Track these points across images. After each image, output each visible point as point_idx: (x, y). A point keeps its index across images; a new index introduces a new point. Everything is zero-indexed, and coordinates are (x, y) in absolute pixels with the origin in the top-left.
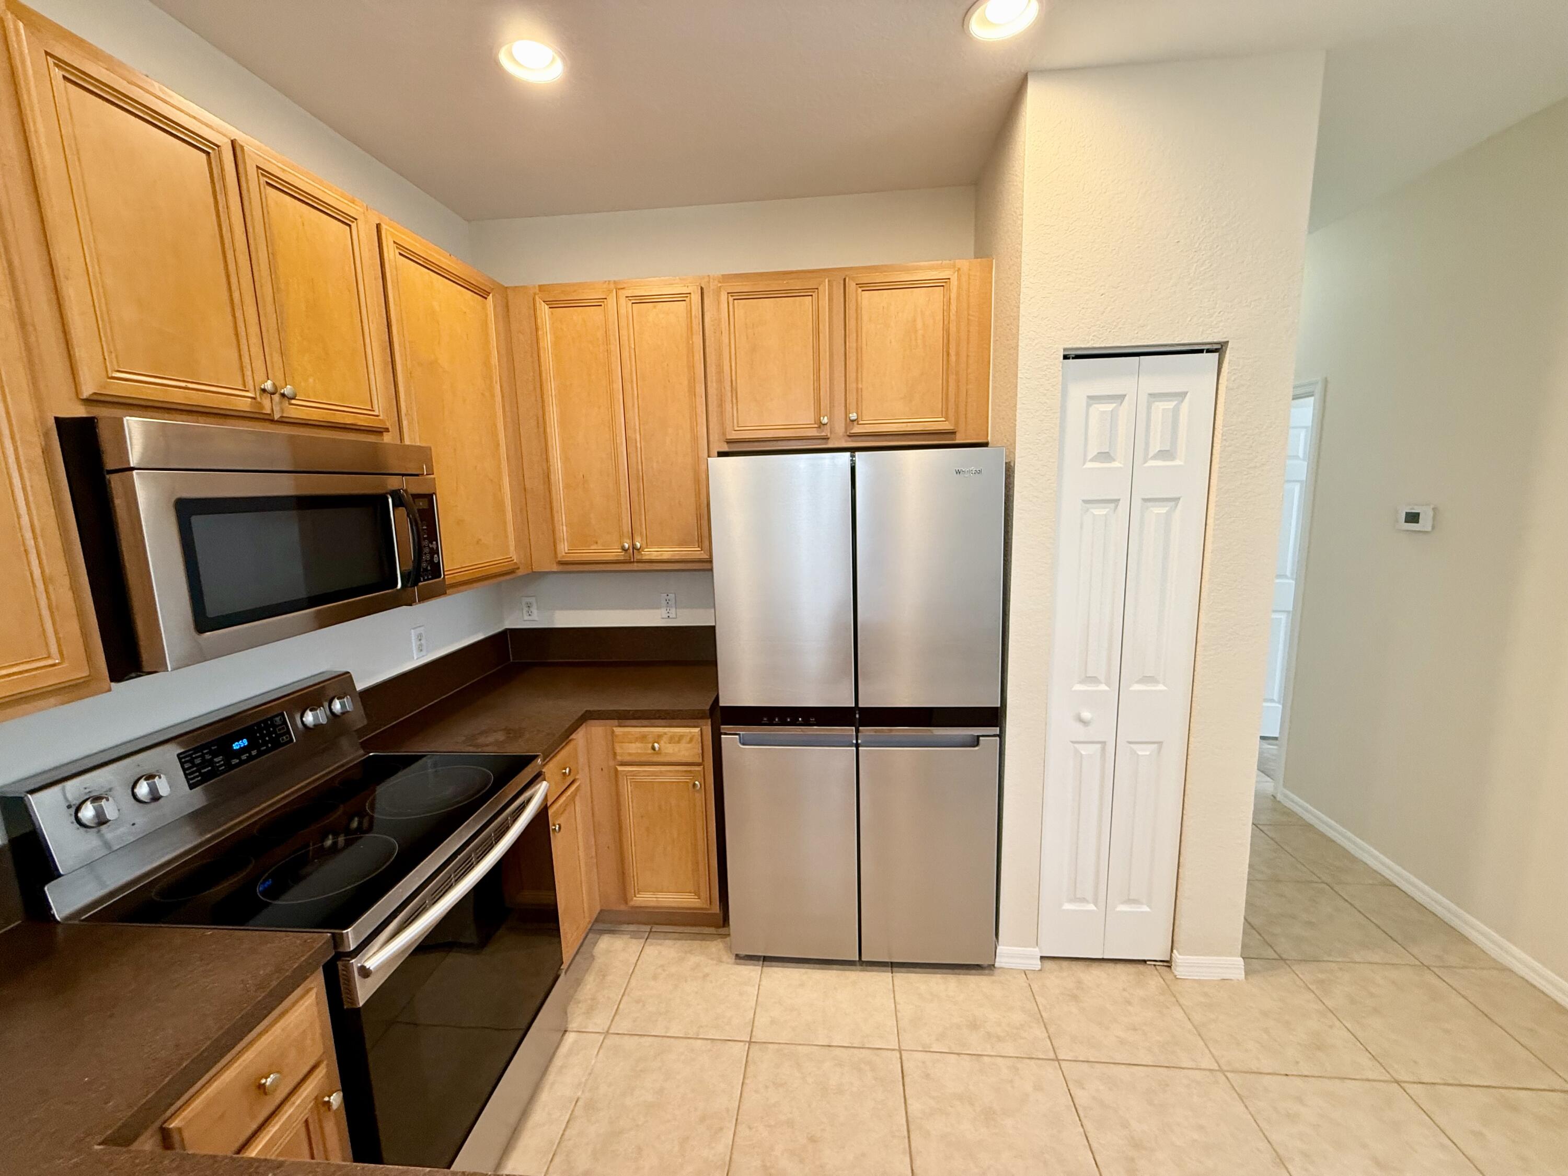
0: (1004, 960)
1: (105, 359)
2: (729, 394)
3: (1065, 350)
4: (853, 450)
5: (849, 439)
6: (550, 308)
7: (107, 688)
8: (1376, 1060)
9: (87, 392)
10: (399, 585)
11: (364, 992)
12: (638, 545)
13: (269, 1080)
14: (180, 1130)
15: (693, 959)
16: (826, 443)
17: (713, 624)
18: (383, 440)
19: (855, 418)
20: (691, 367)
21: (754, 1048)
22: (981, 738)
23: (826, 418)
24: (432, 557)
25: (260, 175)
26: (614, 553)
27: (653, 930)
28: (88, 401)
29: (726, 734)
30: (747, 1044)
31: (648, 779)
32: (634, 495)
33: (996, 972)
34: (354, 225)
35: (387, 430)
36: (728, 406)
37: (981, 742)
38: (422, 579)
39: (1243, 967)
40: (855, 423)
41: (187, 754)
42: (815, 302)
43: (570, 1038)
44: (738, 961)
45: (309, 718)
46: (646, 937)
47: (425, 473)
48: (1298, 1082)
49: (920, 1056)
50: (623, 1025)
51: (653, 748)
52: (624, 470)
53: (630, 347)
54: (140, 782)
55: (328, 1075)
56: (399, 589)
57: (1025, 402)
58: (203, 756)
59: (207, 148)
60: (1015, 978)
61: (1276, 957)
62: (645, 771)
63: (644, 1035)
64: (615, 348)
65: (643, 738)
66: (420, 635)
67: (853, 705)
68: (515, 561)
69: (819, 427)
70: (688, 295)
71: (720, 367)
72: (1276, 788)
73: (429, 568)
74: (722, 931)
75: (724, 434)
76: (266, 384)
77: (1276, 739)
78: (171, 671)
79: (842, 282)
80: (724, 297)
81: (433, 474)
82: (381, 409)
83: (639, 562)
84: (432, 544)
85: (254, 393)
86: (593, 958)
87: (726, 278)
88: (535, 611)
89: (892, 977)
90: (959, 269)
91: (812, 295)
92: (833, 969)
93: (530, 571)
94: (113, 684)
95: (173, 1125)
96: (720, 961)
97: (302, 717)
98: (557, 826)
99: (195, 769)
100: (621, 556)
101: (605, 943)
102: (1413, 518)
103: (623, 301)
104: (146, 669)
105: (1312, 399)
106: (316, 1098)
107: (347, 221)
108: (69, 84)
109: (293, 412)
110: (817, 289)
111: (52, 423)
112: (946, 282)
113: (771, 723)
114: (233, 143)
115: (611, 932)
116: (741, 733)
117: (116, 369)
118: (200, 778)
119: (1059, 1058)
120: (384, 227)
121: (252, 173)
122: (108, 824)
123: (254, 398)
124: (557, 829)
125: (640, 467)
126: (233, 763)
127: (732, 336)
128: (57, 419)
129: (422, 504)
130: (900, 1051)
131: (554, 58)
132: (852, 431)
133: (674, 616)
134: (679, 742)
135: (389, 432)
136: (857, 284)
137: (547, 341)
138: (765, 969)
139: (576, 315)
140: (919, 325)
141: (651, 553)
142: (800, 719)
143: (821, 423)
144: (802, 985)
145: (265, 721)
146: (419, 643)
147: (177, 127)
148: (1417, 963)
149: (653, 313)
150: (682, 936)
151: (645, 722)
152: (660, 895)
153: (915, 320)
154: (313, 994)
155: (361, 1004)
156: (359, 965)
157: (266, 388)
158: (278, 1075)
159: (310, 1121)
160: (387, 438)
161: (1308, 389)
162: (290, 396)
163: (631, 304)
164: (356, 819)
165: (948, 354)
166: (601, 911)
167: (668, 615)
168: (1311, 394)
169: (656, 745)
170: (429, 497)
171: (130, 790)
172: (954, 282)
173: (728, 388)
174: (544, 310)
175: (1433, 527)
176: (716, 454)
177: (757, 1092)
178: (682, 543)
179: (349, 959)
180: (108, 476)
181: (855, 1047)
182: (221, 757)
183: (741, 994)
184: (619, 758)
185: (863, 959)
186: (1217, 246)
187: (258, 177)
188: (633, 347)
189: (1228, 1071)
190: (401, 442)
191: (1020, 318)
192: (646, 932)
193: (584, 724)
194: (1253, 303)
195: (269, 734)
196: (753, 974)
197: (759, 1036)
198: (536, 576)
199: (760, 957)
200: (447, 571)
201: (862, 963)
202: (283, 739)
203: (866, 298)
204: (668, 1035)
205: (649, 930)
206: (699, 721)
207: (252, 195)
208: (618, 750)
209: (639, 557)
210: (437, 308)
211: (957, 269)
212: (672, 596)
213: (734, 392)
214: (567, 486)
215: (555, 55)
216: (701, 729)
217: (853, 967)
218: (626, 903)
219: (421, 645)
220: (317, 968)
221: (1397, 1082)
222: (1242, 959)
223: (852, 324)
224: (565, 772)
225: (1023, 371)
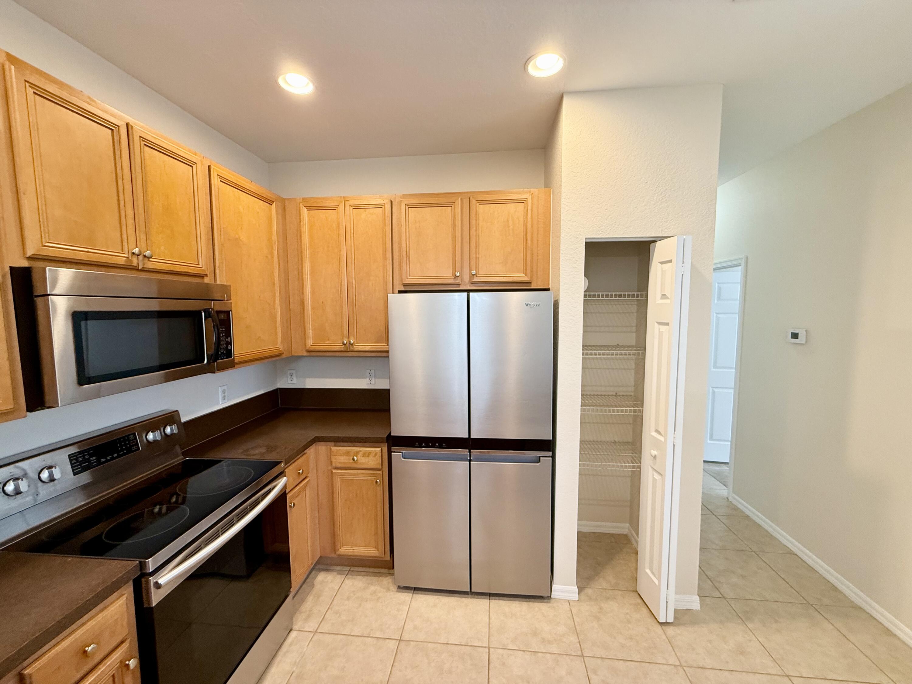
0: (556, 593)
1: (42, 236)
2: (405, 259)
3: (586, 238)
4: (468, 291)
5: (472, 285)
6: (308, 210)
7: (24, 415)
8: (776, 662)
9: (29, 253)
10: (206, 362)
11: (156, 598)
12: (352, 342)
13: (90, 648)
14: (30, 676)
15: (372, 588)
16: (459, 287)
17: (389, 388)
18: (204, 281)
19: (475, 273)
20: (384, 244)
21: (403, 644)
22: (541, 458)
23: (458, 273)
24: (227, 346)
25: (141, 141)
26: (338, 346)
27: (351, 570)
28: (29, 258)
29: (394, 452)
30: (398, 641)
31: (351, 478)
32: (350, 313)
33: (552, 601)
34: (194, 166)
35: (206, 275)
36: (404, 265)
37: (541, 460)
38: (220, 358)
39: (699, 601)
40: (475, 276)
41: (75, 455)
42: (453, 210)
43: (293, 634)
44: (399, 590)
45: (151, 436)
46: (346, 574)
47: (226, 299)
48: (727, 673)
49: (500, 651)
50: (325, 627)
51: (353, 459)
52: (345, 299)
53: (351, 232)
54: (44, 470)
55: (130, 647)
56: (205, 364)
57: (564, 267)
58: (84, 456)
59: (112, 127)
60: (563, 605)
61: (721, 596)
62: (348, 473)
63: (337, 634)
64: (342, 232)
65: (348, 454)
66: (224, 390)
67: (468, 437)
68: (281, 349)
69: (455, 278)
70: (384, 205)
71: (400, 244)
72: (728, 494)
73: (225, 352)
74: (391, 571)
75: (402, 280)
76: (135, 250)
77: (727, 463)
78: (61, 406)
79: (468, 199)
80: (403, 206)
81: (231, 300)
82: (203, 265)
83: (352, 351)
84: (228, 339)
85: (128, 255)
86: (313, 586)
87: (405, 196)
88: (295, 378)
89: (489, 602)
90: (532, 194)
91: (451, 206)
92: (454, 597)
93: (291, 355)
94: (28, 413)
95: (26, 672)
96: (388, 590)
97: (146, 435)
98: (293, 504)
99: (78, 464)
100: (342, 348)
101: (322, 577)
102: (795, 336)
103: (348, 207)
104: (47, 405)
105: (740, 268)
106: (121, 662)
107: (190, 164)
108: (36, 96)
109: (150, 265)
110: (455, 203)
111: (8, 269)
112: (525, 201)
113: (421, 446)
114: (127, 125)
115: (327, 570)
116: (404, 452)
117: (48, 241)
118: (80, 469)
119: (584, 655)
120: (212, 167)
121: (137, 139)
122: (22, 494)
123: (128, 258)
124: (292, 505)
125: (355, 298)
126: (102, 461)
127: (407, 227)
128: (11, 268)
129: (222, 316)
130: (489, 648)
131: (308, 83)
132: (473, 281)
133: (374, 383)
134: (368, 456)
135: (207, 276)
136: (476, 201)
137: (305, 228)
138: (414, 595)
139: (322, 214)
140: (511, 223)
141: (360, 346)
142: (437, 444)
143: (456, 276)
144: (435, 606)
145: (124, 437)
146: (223, 395)
147: (94, 116)
148: (805, 602)
149: (364, 214)
150: (368, 574)
151: (350, 444)
152: (355, 548)
153: (508, 221)
154: (124, 598)
155: (154, 605)
156: (155, 581)
157: (135, 252)
158: (95, 646)
159: (116, 676)
160: (206, 280)
161: (737, 262)
162: (149, 256)
163: (352, 209)
164: (175, 496)
165: (527, 239)
166: (321, 557)
167: (371, 382)
168: (739, 265)
169: (355, 458)
170: (228, 313)
171: (38, 475)
172: (530, 201)
173: (405, 256)
174: (305, 211)
175: (806, 342)
176: (397, 292)
177: (401, 671)
178: (377, 342)
179: (148, 577)
180: (35, 299)
181: (462, 645)
182: (95, 457)
183: (398, 610)
184: (334, 465)
185: (473, 591)
186: (668, 185)
187: (140, 142)
188: (353, 232)
189: (684, 666)
190: (215, 282)
191: (561, 221)
192: (347, 571)
193: (314, 445)
194: (689, 216)
195: (125, 445)
196: (407, 598)
197: (406, 637)
198: (295, 358)
199: (412, 588)
200: (236, 354)
201: (471, 593)
202: (133, 448)
203: (482, 208)
204: (352, 634)
205: (349, 570)
206: (381, 444)
207: (136, 151)
208: (334, 461)
209: (352, 349)
210: (241, 210)
211: (531, 194)
212: (373, 371)
213: (408, 258)
214: (313, 308)
215: (309, 82)
216: (381, 449)
217: (466, 596)
218: (335, 553)
219: (225, 396)
220: (128, 582)
221: (788, 676)
222: (698, 597)
223: (473, 222)
224: (300, 472)
225: (563, 250)
